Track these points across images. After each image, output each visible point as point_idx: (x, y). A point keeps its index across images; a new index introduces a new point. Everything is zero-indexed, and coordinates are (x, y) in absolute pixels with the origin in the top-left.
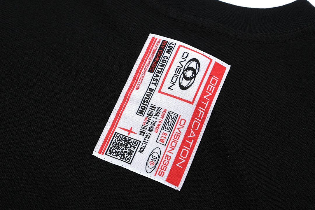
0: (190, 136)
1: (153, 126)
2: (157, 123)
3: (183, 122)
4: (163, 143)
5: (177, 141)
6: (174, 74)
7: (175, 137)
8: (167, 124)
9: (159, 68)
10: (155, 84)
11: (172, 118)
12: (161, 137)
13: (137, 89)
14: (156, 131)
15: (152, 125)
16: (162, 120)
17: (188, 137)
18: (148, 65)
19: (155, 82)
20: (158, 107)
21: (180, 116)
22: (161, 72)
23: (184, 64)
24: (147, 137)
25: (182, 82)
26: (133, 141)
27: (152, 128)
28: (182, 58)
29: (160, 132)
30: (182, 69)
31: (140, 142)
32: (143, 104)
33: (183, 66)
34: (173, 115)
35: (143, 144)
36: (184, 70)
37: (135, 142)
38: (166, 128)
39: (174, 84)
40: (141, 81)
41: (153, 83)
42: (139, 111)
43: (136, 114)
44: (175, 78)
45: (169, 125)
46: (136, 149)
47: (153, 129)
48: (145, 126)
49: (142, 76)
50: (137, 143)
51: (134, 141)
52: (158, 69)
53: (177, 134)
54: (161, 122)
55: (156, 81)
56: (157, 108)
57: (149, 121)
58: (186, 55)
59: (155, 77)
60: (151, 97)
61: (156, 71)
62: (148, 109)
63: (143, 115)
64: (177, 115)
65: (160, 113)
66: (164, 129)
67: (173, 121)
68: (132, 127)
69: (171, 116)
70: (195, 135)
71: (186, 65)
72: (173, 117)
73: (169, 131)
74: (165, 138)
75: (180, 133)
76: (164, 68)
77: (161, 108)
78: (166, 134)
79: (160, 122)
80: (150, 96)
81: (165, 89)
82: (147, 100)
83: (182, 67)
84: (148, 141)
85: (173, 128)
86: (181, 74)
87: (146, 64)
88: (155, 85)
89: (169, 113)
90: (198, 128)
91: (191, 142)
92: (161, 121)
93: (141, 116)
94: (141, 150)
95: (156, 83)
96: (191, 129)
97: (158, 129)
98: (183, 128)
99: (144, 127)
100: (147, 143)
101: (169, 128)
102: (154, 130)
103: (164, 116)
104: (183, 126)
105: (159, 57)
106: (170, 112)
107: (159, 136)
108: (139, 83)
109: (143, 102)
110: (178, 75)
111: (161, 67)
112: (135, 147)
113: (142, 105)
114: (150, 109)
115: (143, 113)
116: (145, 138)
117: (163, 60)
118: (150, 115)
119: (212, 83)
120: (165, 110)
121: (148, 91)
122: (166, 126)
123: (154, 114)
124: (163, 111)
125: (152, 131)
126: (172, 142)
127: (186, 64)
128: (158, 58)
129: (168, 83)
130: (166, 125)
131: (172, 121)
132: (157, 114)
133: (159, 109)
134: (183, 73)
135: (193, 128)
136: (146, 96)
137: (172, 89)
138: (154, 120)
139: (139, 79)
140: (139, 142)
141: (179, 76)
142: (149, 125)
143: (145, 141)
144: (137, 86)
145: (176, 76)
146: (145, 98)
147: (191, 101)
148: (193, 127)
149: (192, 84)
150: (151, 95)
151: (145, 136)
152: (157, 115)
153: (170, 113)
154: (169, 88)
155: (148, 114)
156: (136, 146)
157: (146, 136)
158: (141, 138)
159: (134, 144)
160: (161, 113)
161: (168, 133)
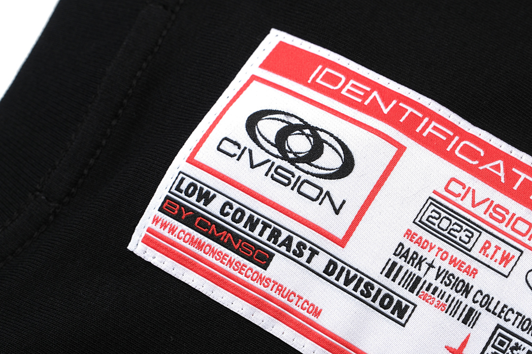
0: (502, 174)
1: (453, 281)
2: (445, 265)
3: (455, 187)
4: (513, 257)
5: (514, 215)
6: (292, 189)
7: (500, 218)
8: (456, 237)
9: (261, 234)
10: (314, 253)
11: (437, 216)
12: (494, 259)
13: (317, 313)
14: (472, 272)
15: (451, 282)
16: (440, 249)
17: (503, 180)
18: (242, 267)
19: (307, 253)
20: (394, 254)
21: (435, 192)
22: (275, 230)
23: (259, 156)
24: (486, 303)
25: (324, 169)
26: (494, 350)
27: (461, 284)
28: (238, 160)
29: (476, 259)
30: (279, 162)
31: (498, 326)
32: (374, 300)
33: (268, 161)
34: (428, 213)
35: (509, 320)
36: (285, 157)
37: (496, 344)
38: (467, 240)
39: (328, 193)
40: (292, 297)
41: (309, 261)
42: (395, 316)
43: (403, 325)
44: (306, 189)
45: (459, 229)
46: (520, 342)
47: (463, 281)
48: (450, 306)
49: (277, 289)
50: (500, 338)
51: (493, 346)
52: (264, 238)
53: (491, 210)
54: (446, 252)
55: (305, 248)
56: (396, 259)
57: (436, 289)
58: (227, 146)
59: (288, 250)
60: (357, 270)
61: (270, 243)
62: (395, 286)
63: (412, 307)
64: (430, 201)
65: (415, 253)
66: (469, 246)
67: (448, 216)
68: (446, 347)
69: (430, 219)
70: (500, 162)
71: (267, 151)
72: (434, 214)
73: (476, 234)
74: (498, 248)
75: (488, 203)
76: (262, 219)
77: (401, 244)
78: (487, 245)
79: (445, 255)
80: (353, 273)
81: (338, 226)
82: (362, 284)
83: (269, 164)
84: (499, 302)
85: (469, 220)
86: (297, 167)
87: (236, 273)
88: (317, 253)
89: (420, 223)
90: (478, 149)
91: (520, 176)
92: (441, 253)
93: (413, 311)
94: (527, 328)
95: (310, 249)
96: (481, 168)
97: (465, 267)
98: (474, 191)
99: (451, 308)
100: (505, 306)
101: (467, 233)
102: (468, 279)
103: (426, 241)
104: (469, 188)
105: (220, 228)
106: (417, 221)
107: (489, 266)
108: (300, 303)
109: (369, 300)
110: (299, 178)
111: (259, 227)
112: (517, 344)
113: (377, 304)
114: (394, 280)
115: (404, 303)
116: (489, 310)
117: (233, 219)
118: (414, 284)
119: (336, 85)
120: (407, 233)
121: (332, 278)
122: (460, 240)
123: (415, 271)
124: (411, 240)
125: (468, 284)
126: (513, 229)
127: (262, 148)
128: (225, 232)
129: (320, 214)
130: (457, 240)
131: (448, 219)
132: (416, 261)
133: (401, 251)
134: (292, 162)
135: (476, 162)
136: (350, 288)
137: (344, 202)
138: (433, 272)
139: (285, 300)
140: (500, 331)
141: (302, 173)
142: (448, 290)
143: (498, 311)
144: (308, 312)
145: (298, 184)
146: (355, 289)
147: (394, 150)
148: (473, 160)
149: (337, 139)
150: (348, 272)
151: (483, 310)
152: (420, 263)
153: (420, 221)
154: (337, 212)
155: (412, 290)
156: (510, 340)
157: (482, 306)
158: (487, 323)
159: (503, 348)
160: (414, 248)
161: (485, 237)
